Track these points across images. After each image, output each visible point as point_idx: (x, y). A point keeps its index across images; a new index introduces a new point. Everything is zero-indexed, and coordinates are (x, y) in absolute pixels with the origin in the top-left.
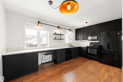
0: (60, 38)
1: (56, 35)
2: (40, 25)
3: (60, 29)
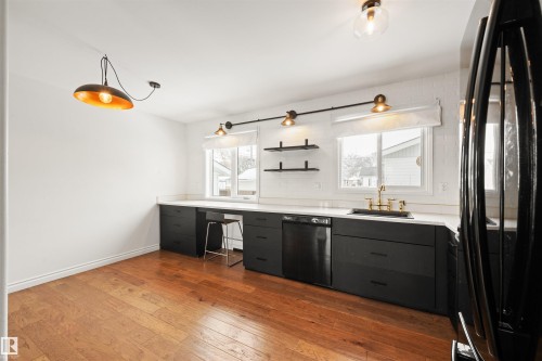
0: (306, 163)
1: (284, 152)
2: (221, 133)
3: (288, 123)
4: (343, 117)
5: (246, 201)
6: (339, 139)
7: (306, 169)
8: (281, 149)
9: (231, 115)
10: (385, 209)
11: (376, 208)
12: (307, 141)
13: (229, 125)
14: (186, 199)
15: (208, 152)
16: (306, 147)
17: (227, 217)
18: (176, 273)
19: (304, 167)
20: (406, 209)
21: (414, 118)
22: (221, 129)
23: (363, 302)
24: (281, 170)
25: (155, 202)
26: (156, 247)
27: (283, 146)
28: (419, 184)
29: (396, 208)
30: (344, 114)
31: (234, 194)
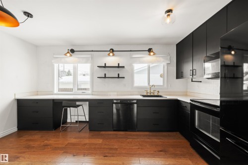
0: (119, 74)
1: (107, 69)
2: (68, 55)
3: (111, 54)
4: (136, 55)
5: (83, 94)
6: (133, 64)
7: (119, 77)
8: (105, 67)
9: (73, 45)
10: (152, 94)
11: (149, 94)
12: (119, 64)
13: (72, 51)
14: (37, 95)
15: (56, 65)
16: (119, 67)
17: (78, 103)
18: (42, 144)
19: (117, 76)
20: (160, 94)
21: (162, 59)
22: (68, 52)
23: (151, 133)
24: (105, 77)
25: (13, 98)
26: (15, 129)
27: (107, 65)
28: (162, 84)
29: (156, 94)
30: (135, 54)
31: (75, 90)
